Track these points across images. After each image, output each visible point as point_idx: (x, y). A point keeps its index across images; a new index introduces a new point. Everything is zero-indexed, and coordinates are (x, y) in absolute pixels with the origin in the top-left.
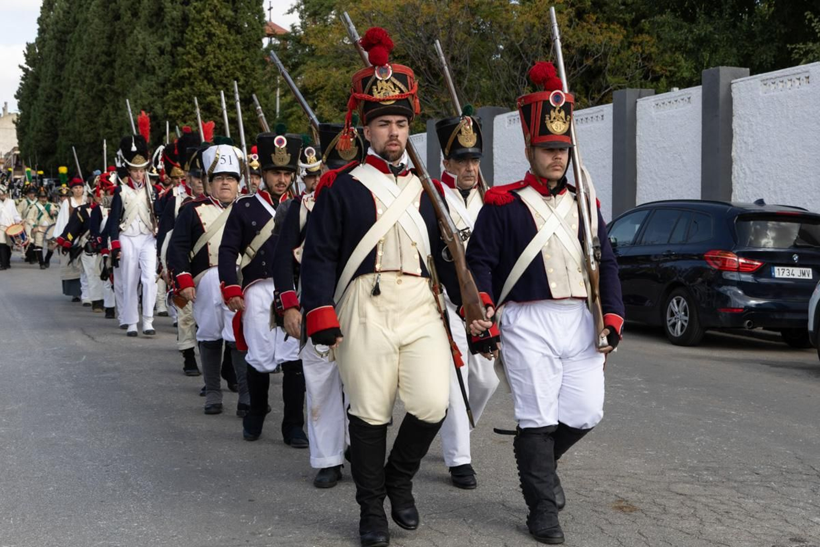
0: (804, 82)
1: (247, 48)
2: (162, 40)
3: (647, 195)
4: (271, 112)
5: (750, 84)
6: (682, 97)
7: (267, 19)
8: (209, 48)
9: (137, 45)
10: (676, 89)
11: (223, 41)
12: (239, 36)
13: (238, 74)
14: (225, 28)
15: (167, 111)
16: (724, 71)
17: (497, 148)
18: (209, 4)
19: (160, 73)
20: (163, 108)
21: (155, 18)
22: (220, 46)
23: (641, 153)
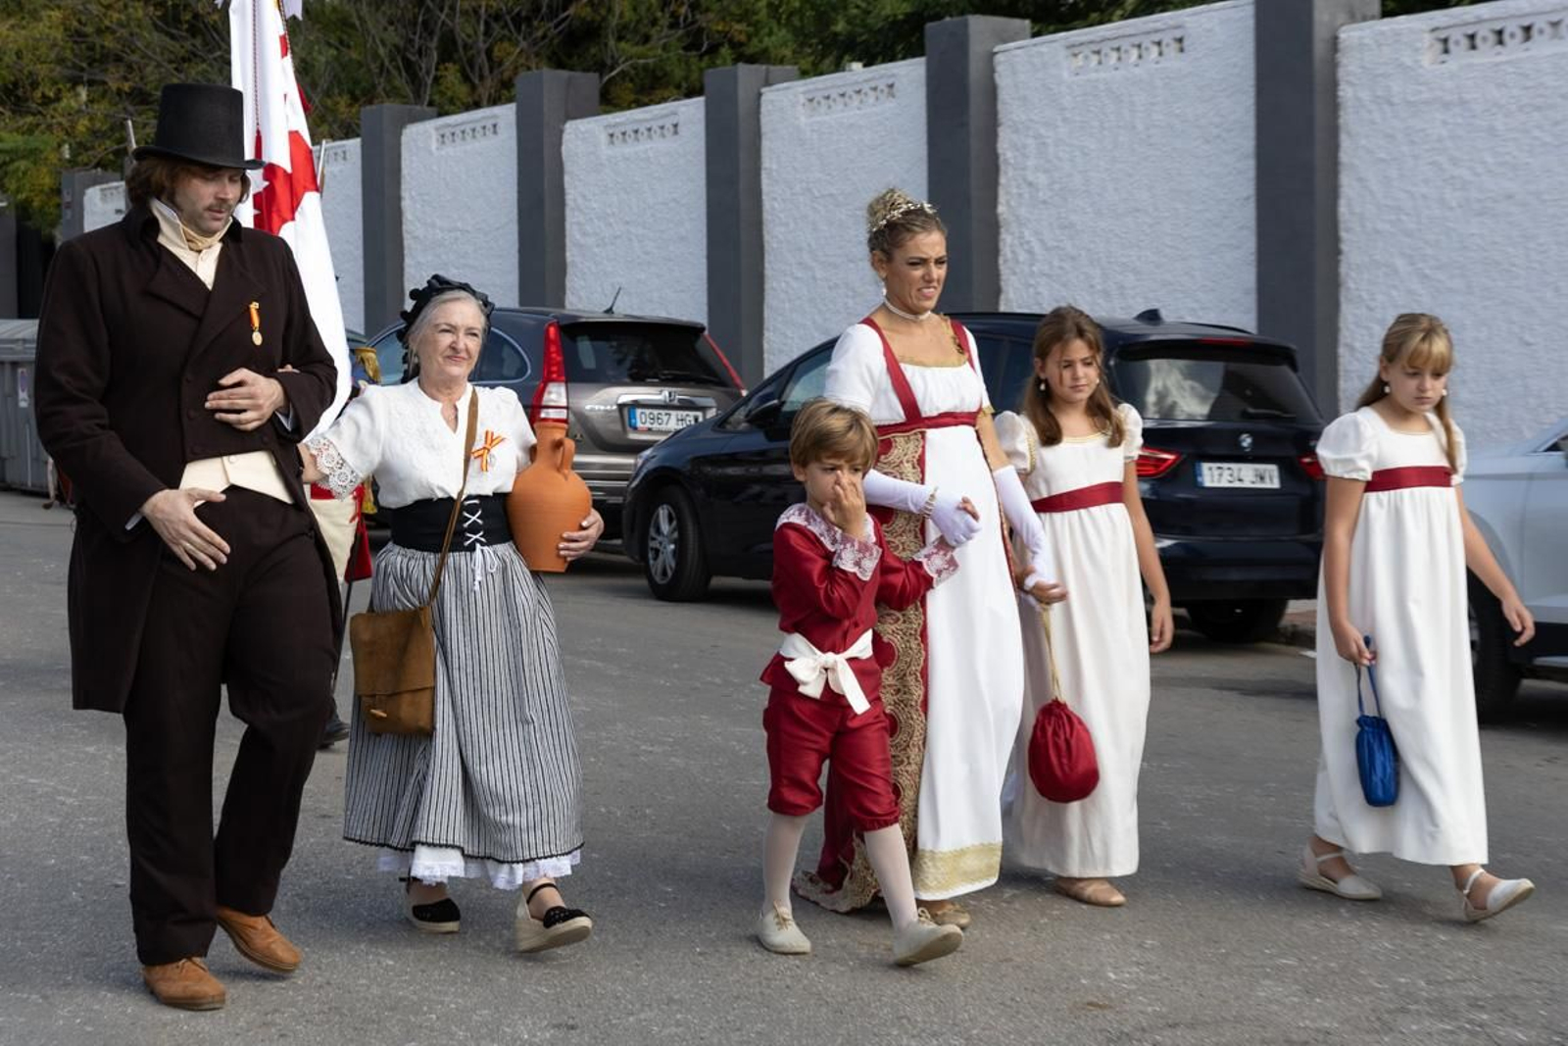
0: (1171, 50)
3: (790, 301)
5: (1041, 54)
6: (873, 84)
10: (857, 66)
16: (979, 25)
17: (412, 198)
23: (773, 208)
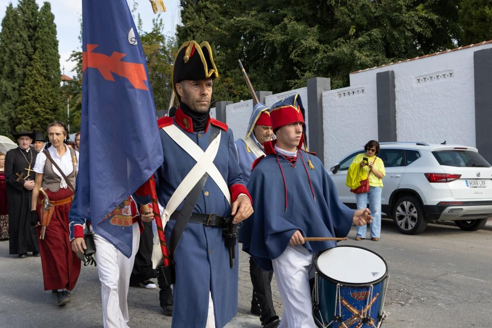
1: (54, 87)
2: (14, 83)
4: (65, 115)
5: (274, 98)
6: (245, 104)
7: (62, 74)
8: (36, 87)
9: (2, 87)
10: (242, 101)
11: (42, 84)
12: (49, 82)
13: (50, 98)
14: (43, 78)
15: (17, 116)
16: (262, 93)
18: (35, 68)
19: (13, 99)
20: (15, 114)
21: (10, 74)
22: (41, 86)
